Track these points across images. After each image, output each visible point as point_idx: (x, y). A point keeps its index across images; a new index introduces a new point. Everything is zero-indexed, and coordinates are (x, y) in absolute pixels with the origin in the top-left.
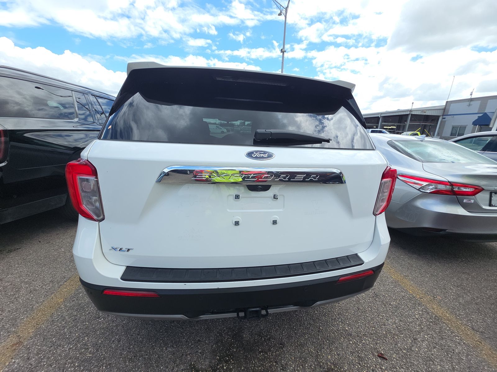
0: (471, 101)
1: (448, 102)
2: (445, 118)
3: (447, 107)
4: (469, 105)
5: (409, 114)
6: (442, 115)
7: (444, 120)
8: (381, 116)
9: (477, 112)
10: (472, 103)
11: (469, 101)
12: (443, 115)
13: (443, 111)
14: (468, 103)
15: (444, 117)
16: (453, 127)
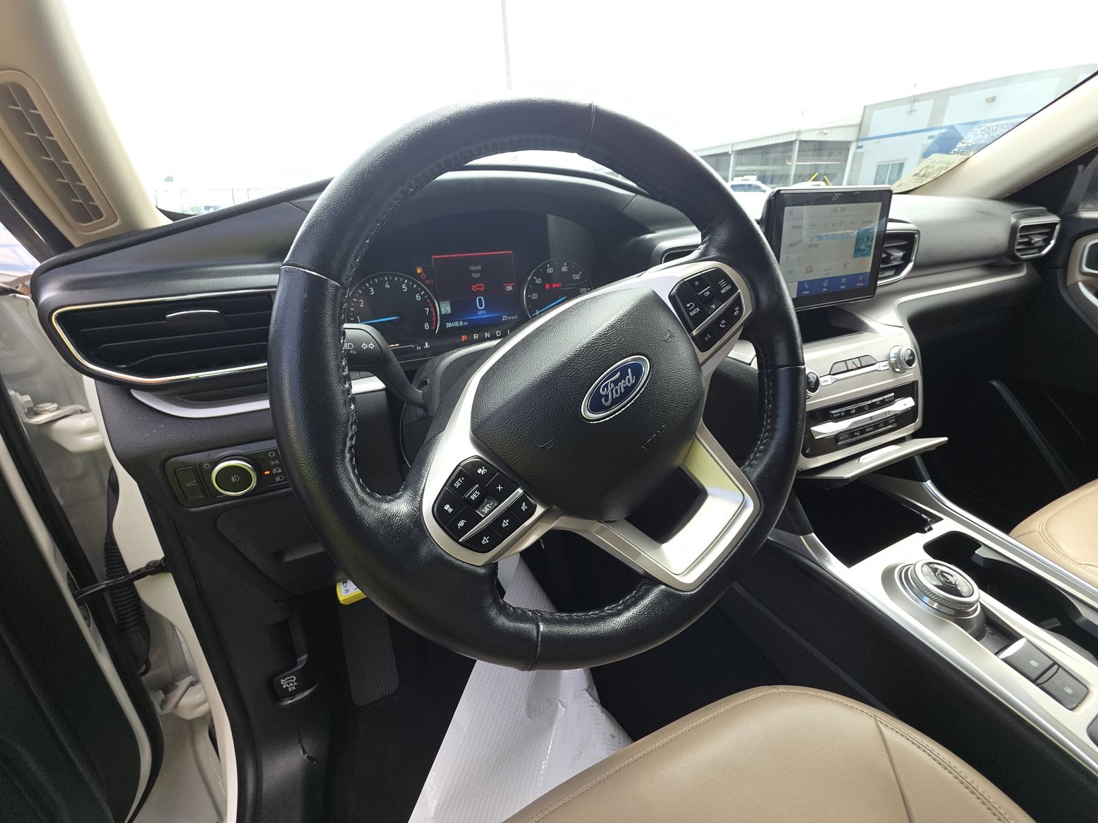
0: (914, 101)
1: (867, 108)
2: (861, 147)
3: (864, 119)
4: (911, 111)
5: (796, 140)
6: (855, 139)
7: (859, 150)
8: (732, 151)
9: (925, 127)
10: (917, 105)
11: (910, 102)
12: (858, 140)
13: (857, 129)
14: (907, 107)
15: (860, 144)
16: (879, 166)
